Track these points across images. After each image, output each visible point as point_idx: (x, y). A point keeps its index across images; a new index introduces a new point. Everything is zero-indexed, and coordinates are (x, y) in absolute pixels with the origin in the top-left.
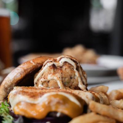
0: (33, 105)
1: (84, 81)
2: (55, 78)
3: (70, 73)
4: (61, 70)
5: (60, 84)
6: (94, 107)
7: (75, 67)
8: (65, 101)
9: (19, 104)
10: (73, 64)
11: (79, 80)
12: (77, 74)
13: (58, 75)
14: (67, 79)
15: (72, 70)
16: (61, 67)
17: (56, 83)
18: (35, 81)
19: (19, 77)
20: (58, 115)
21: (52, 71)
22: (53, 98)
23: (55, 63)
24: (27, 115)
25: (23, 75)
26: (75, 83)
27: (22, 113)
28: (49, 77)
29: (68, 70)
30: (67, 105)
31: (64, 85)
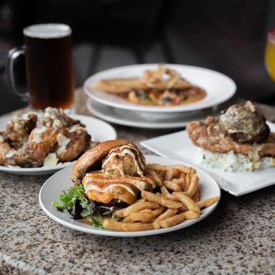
0: (101, 193)
1: (142, 166)
2: (118, 168)
3: (130, 163)
4: (123, 160)
5: (122, 173)
6: (145, 196)
7: (134, 157)
8: (124, 191)
9: (91, 191)
10: (132, 155)
11: (138, 168)
12: (136, 163)
13: (121, 165)
14: (127, 168)
15: (132, 160)
16: (123, 158)
17: (119, 172)
18: (103, 166)
19: (90, 163)
20: (119, 201)
21: (116, 161)
22: (115, 190)
23: (119, 154)
24: (97, 201)
25: (93, 162)
26: (134, 170)
27: (94, 199)
28: (114, 167)
29: (129, 161)
30: (124, 195)
31: (125, 173)
